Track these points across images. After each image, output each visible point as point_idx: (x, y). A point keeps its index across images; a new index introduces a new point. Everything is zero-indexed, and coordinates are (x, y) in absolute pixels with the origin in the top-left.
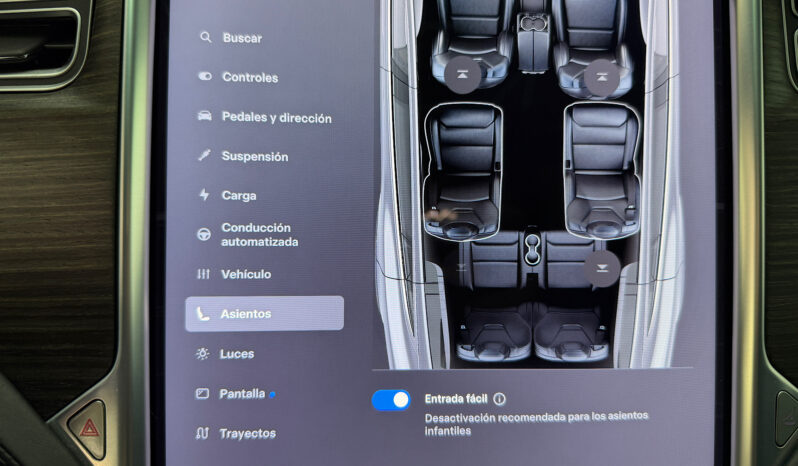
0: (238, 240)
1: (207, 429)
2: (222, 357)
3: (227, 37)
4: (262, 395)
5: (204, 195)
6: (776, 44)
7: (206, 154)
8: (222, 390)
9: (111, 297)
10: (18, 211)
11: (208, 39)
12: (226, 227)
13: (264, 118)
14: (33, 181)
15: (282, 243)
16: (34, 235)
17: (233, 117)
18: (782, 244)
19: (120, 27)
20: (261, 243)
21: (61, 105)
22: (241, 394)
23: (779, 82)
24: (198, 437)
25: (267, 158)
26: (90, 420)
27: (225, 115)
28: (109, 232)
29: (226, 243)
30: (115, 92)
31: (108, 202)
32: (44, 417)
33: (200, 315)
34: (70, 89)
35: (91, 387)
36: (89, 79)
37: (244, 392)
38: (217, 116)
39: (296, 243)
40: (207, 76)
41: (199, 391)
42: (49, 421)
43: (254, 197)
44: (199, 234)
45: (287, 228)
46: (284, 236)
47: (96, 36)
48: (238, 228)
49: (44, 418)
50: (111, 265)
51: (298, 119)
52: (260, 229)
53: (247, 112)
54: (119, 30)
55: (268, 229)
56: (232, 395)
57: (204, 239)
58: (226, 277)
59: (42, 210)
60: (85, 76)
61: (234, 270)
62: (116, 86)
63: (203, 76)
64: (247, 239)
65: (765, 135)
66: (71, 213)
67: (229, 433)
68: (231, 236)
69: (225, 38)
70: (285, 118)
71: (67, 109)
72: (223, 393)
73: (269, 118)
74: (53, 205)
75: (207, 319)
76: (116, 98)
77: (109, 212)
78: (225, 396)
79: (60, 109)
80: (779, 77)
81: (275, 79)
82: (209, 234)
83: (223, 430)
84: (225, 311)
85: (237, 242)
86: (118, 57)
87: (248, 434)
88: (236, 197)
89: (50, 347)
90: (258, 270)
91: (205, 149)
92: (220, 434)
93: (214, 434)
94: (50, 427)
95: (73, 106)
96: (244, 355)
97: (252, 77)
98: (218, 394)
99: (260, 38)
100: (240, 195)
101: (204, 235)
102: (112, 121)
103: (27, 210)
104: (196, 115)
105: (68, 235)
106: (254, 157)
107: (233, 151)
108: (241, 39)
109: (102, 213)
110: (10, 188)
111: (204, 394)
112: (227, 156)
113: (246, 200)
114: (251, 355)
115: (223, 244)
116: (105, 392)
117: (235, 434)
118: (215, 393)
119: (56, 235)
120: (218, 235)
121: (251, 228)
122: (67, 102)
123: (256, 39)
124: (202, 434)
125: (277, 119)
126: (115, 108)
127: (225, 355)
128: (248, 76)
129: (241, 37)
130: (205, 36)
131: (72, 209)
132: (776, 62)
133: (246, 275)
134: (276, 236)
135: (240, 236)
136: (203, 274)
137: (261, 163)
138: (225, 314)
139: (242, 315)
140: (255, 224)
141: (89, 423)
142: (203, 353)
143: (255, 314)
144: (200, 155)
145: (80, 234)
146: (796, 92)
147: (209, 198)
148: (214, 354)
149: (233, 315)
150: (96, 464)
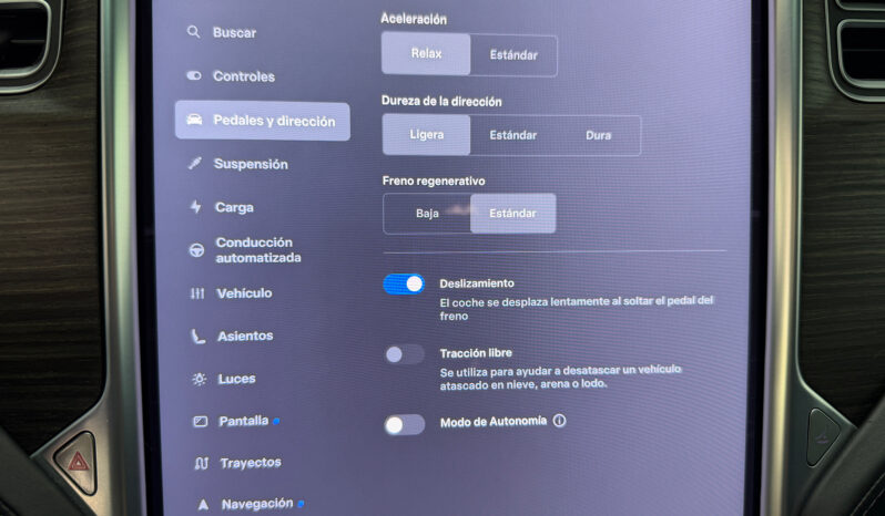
0: (234, 256)
1: (207, 459)
2: (221, 382)
3: (217, 32)
4: (266, 421)
5: (196, 207)
6: (817, 39)
7: (197, 161)
8: (221, 418)
9: (96, 321)
11: (196, 34)
12: (221, 242)
13: (260, 121)
14: (4, 195)
15: (283, 259)
16: (8, 255)
17: (226, 121)
18: (818, 255)
19: (95, 23)
20: (260, 259)
21: (32, 110)
22: (243, 421)
23: (820, 81)
24: (197, 467)
25: (264, 165)
26: (78, 454)
27: (217, 118)
28: (93, 251)
29: (221, 259)
30: (93, 95)
31: (90, 218)
32: (28, 451)
33: (195, 337)
34: (43, 92)
35: (79, 417)
36: (62, 80)
37: (245, 419)
38: (208, 119)
39: (299, 259)
40: (196, 75)
41: (196, 419)
42: (33, 455)
43: (251, 208)
44: (191, 250)
45: (288, 243)
46: (285, 251)
47: (69, 32)
48: (234, 243)
49: (29, 453)
50: (96, 286)
51: (298, 122)
52: (258, 244)
53: (241, 115)
54: (95, 26)
55: (267, 243)
56: (233, 423)
57: (197, 256)
58: (222, 296)
59: (16, 226)
60: (58, 77)
61: (230, 288)
62: (94, 89)
63: (191, 75)
64: (244, 255)
65: (804, 138)
66: (49, 231)
67: (230, 462)
68: (227, 251)
69: (215, 32)
70: (283, 121)
71: (40, 114)
72: (222, 420)
73: (265, 121)
74: (28, 221)
75: (203, 342)
76: (95, 103)
77: (92, 229)
78: (225, 424)
79: (32, 115)
80: (821, 75)
81: (272, 78)
82: (202, 250)
83: (224, 460)
84: (223, 333)
85: (233, 258)
86: (95, 56)
87: (251, 464)
88: (230, 208)
89: (31, 376)
90: (257, 289)
91: (196, 157)
92: (222, 463)
93: (214, 464)
94: (35, 462)
95: (46, 111)
96: (245, 380)
97: (246, 75)
98: (218, 423)
99: (254, 32)
100: (235, 206)
101: (197, 251)
102: (91, 128)
104: (185, 120)
105: (46, 254)
106: (250, 165)
107: (226, 159)
108: (232, 33)
109: (83, 229)
111: (202, 422)
112: (220, 164)
113: (242, 212)
114: (252, 379)
115: (218, 261)
116: (94, 423)
117: (237, 464)
118: (214, 421)
119: (32, 254)
120: (212, 251)
121: (248, 243)
122: (40, 106)
123: (250, 34)
124: (201, 464)
125: (275, 123)
126: (93, 113)
127: (223, 380)
128: (241, 74)
129: (232, 31)
130: (193, 31)
131: (49, 225)
132: (817, 59)
133: (244, 294)
134: (277, 251)
135: (236, 251)
136: (198, 293)
137: (257, 171)
138: (222, 336)
139: (241, 337)
140: (253, 238)
141: (78, 457)
142: (199, 378)
143: (255, 336)
144: (190, 163)
145: (60, 253)
146: (838, 91)
147: (201, 210)
148: (212, 380)
149: (232, 337)
150: (87, 499)
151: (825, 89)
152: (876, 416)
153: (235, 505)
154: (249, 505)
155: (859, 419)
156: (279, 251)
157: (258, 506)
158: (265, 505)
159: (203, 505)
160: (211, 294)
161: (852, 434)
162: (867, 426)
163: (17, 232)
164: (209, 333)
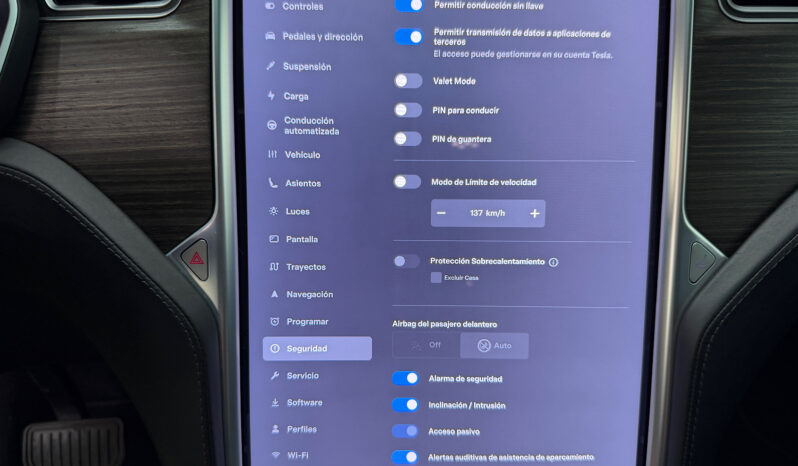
0: (296, 129)
1: (277, 264)
2: (287, 213)
4: (316, 240)
5: (271, 96)
7: (272, 65)
9: (209, 167)
10: (140, 106)
12: (288, 120)
13: (313, 37)
14: (150, 84)
15: (327, 132)
16: (153, 123)
17: (291, 37)
20: (312, 132)
21: (169, 28)
22: (302, 239)
24: (271, 269)
25: (316, 68)
26: (197, 253)
27: (285, 35)
28: (206, 120)
29: (287, 131)
31: (205, 99)
32: (165, 251)
33: (271, 183)
34: (174, 16)
36: (187, 8)
38: (279, 36)
39: (337, 132)
40: (272, 6)
41: (271, 237)
42: (168, 254)
43: (306, 97)
44: (268, 125)
45: (331, 121)
46: (329, 127)
48: (296, 121)
49: (164, 253)
50: (209, 144)
51: (338, 37)
52: (312, 121)
53: (301, 32)
55: (318, 121)
56: (295, 240)
57: (272, 128)
58: (288, 156)
59: (158, 105)
60: (185, 6)
61: (294, 151)
62: (208, 14)
63: (268, 6)
64: (302, 129)
66: (178, 107)
67: (293, 266)
68: (291, 126)
70: (329, 37)
71: (173, 31)
72: (289, 238)
73: (317, 38)
74: (165, 101)
75: (276, 186)
76: (208, 22)
77: (206, 106)
78: (290, 241)
79: (168, 31)
81: (321, 7)
82: (276, 125)
83: (289, 265)
84: (289, 181)
85: (296, 131)
87: (306, 267)
88: (294, 97)
89: (167, 203)
90: (311, 152)
91: (271, 61)
92: (287, 267)
93: (283, 267)
94: (168, 258)
95: (177, 29)
96: (303, 212)
97: (304, 6)
100: (297, 96)
101: (272, 125)
102: (205, 40)
103: (148, 105)
104: (264, 36)
105: (177, 123)
106: (307, 67)
107: (291, 62)
110: (134, 90)
111: (275, 239)
112: (286, 66)
113: (301, 100)
114: (308, 212)
115: (286, 133)
117: (297, 268)
118: (283, 239)
119: (168, 123)
120: (282, 126)
121: (304, 121)
122: (172, 25)
124: (274, 267)
125: (323, 37)
126: (207, 30)
127: (289, 212)
128: (301, 5)
131: (179, 104)
133: (303, 155)
134: (323, 126)
135: (298, 126)
136: (272, 154)
137: (312, 72)
138: (288, 183)
139: (301, 184)
140: (308, 117)
141: (196, 255)
142: (274, 210)
143: (310, 183)
144: (268, 64)
145: (185, 122)
146: (723, 14)
147: (274, 98)
148: (281, 211)
149: (294, 184)
150: (202, 284)
151: (714, 13)
152: (743, 249)
153: (296, 295)
154: (304, 295)
155: (729, 253)
156: (324, 127)
157: (311, 295)
158: (315, 295)
159: (275, 294)
160: (281, 155)
161: (723, 263)
162: (736, 256)
163: (159, 109)
164: (280, 182)
